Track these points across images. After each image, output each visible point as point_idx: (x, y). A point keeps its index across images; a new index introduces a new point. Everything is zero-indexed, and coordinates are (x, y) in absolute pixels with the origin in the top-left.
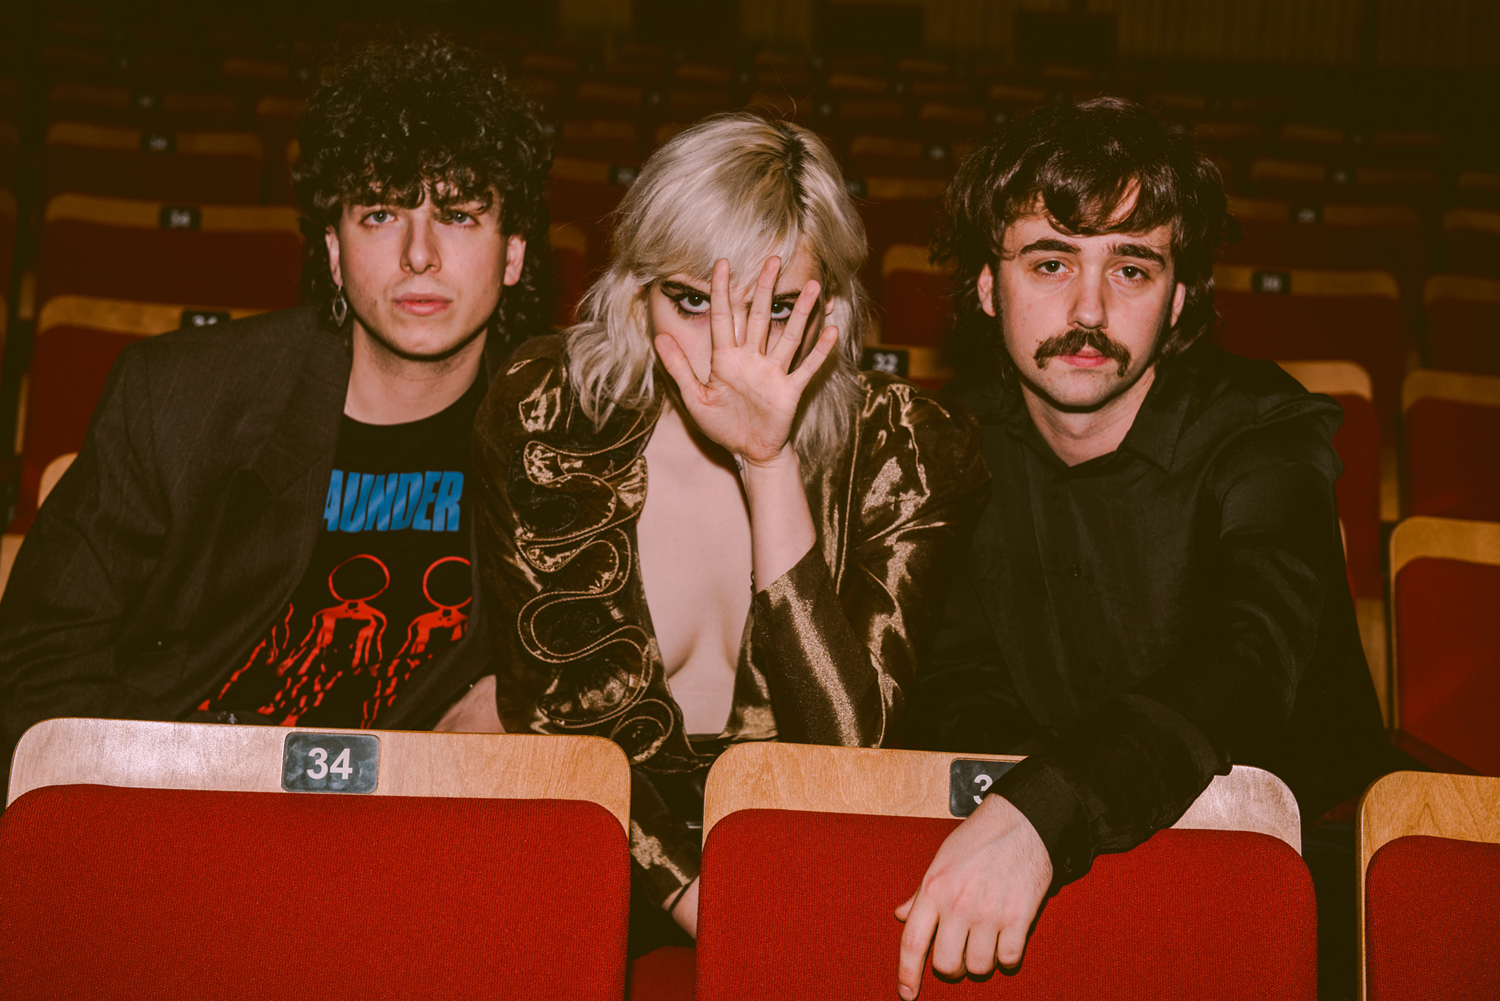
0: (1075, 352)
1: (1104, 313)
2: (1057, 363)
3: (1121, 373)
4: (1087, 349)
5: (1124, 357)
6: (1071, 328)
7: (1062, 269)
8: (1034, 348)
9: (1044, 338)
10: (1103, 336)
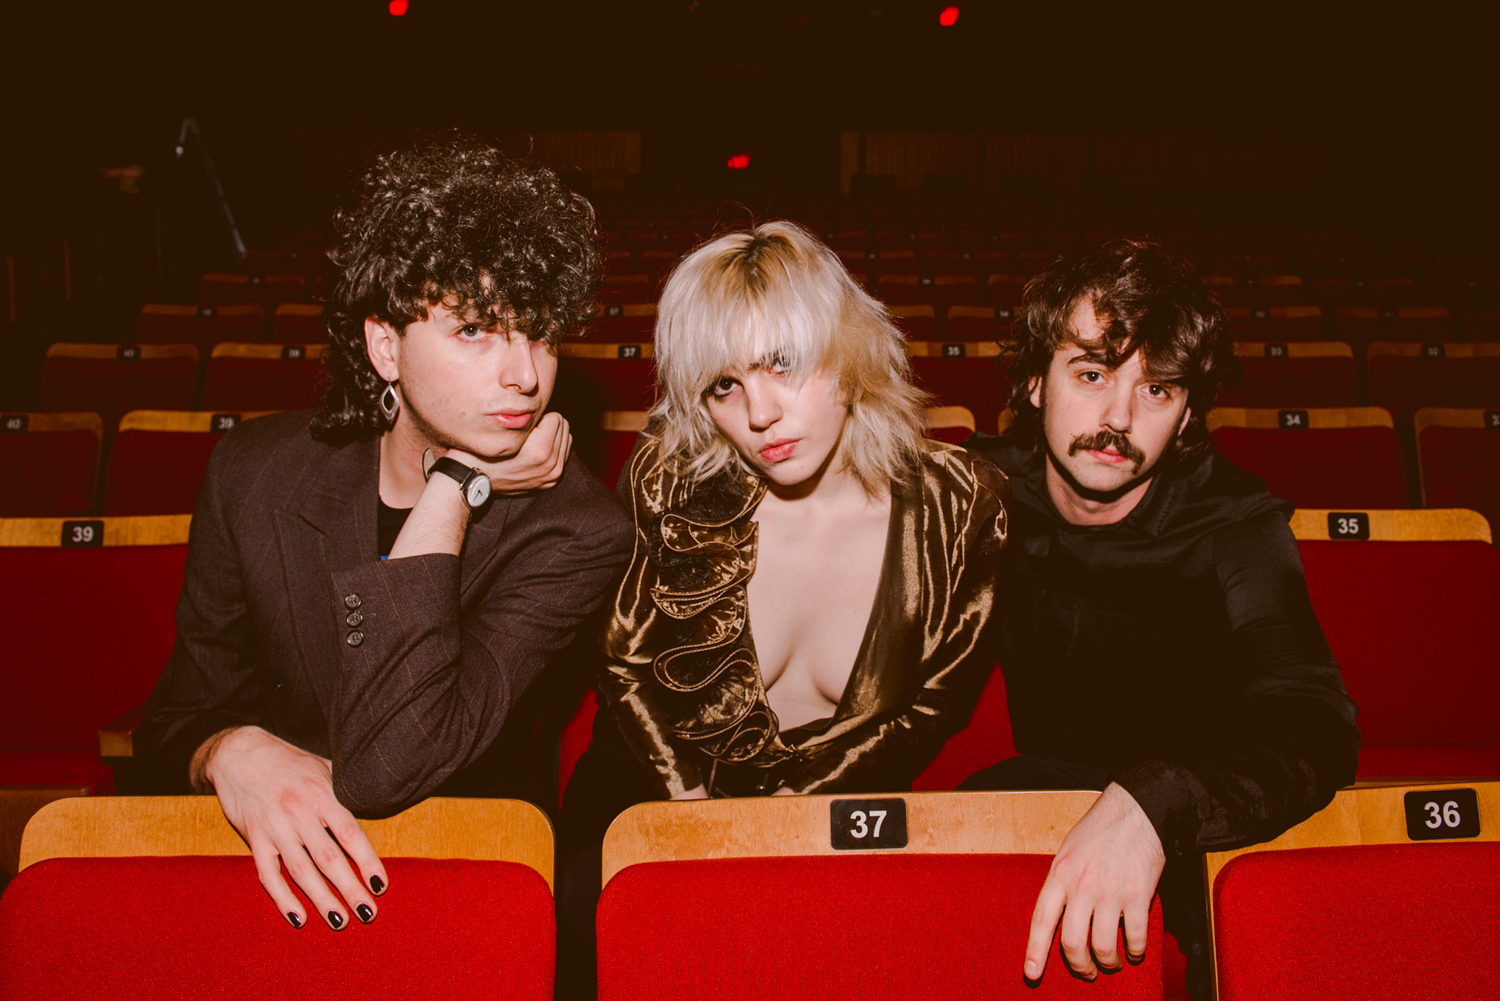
0: (1101, 448)
1: (1131, 421)
2: (1084, 456)
3: (1135, 471)
4: (1111, 447)
5: (1139, 458)
6: (1101, 429)
7: (1100, 380)
8: (1068, 441)
9: (1078, 433)
10: (1125, 439)
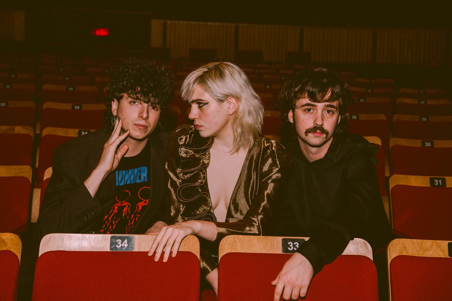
0: (315, 132)
7: (312, 111)
8: (304, 131)
